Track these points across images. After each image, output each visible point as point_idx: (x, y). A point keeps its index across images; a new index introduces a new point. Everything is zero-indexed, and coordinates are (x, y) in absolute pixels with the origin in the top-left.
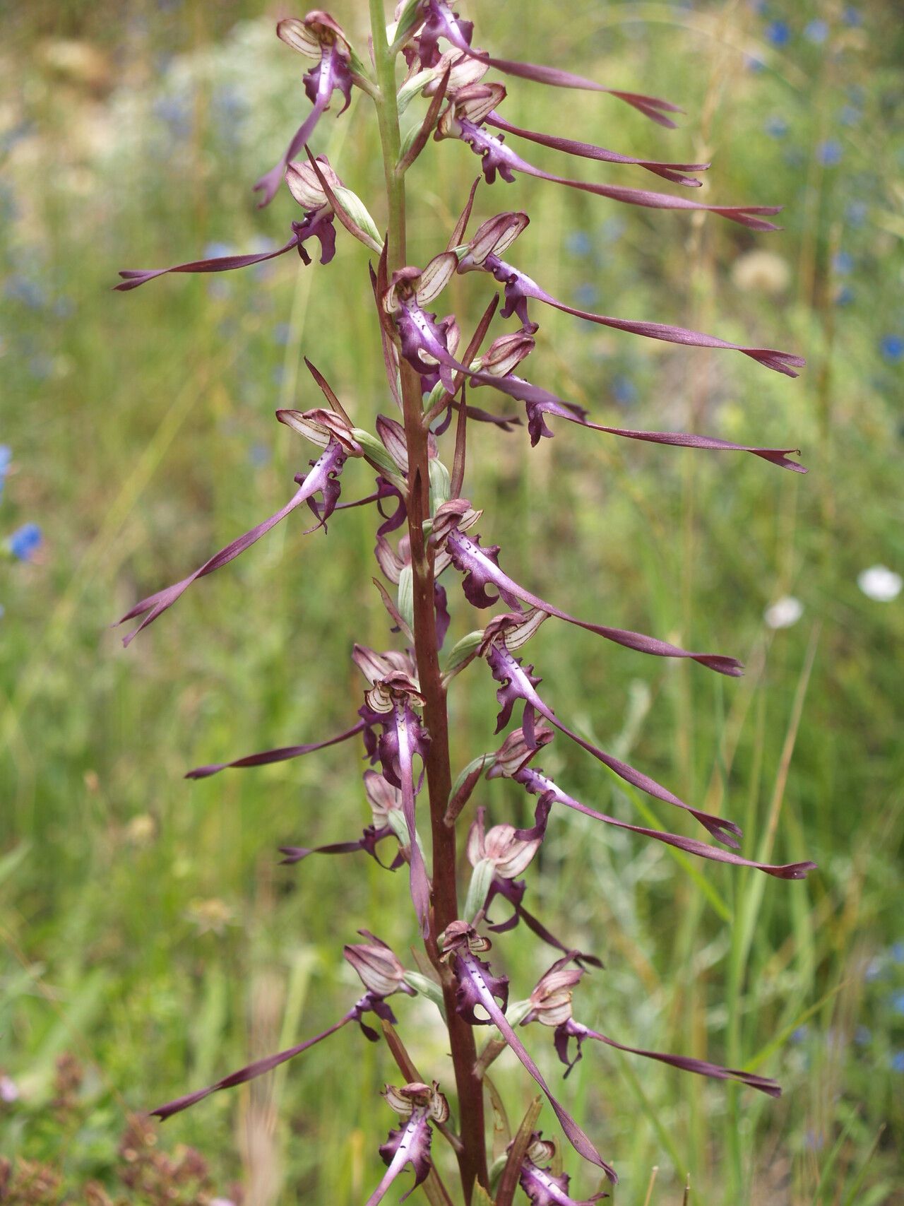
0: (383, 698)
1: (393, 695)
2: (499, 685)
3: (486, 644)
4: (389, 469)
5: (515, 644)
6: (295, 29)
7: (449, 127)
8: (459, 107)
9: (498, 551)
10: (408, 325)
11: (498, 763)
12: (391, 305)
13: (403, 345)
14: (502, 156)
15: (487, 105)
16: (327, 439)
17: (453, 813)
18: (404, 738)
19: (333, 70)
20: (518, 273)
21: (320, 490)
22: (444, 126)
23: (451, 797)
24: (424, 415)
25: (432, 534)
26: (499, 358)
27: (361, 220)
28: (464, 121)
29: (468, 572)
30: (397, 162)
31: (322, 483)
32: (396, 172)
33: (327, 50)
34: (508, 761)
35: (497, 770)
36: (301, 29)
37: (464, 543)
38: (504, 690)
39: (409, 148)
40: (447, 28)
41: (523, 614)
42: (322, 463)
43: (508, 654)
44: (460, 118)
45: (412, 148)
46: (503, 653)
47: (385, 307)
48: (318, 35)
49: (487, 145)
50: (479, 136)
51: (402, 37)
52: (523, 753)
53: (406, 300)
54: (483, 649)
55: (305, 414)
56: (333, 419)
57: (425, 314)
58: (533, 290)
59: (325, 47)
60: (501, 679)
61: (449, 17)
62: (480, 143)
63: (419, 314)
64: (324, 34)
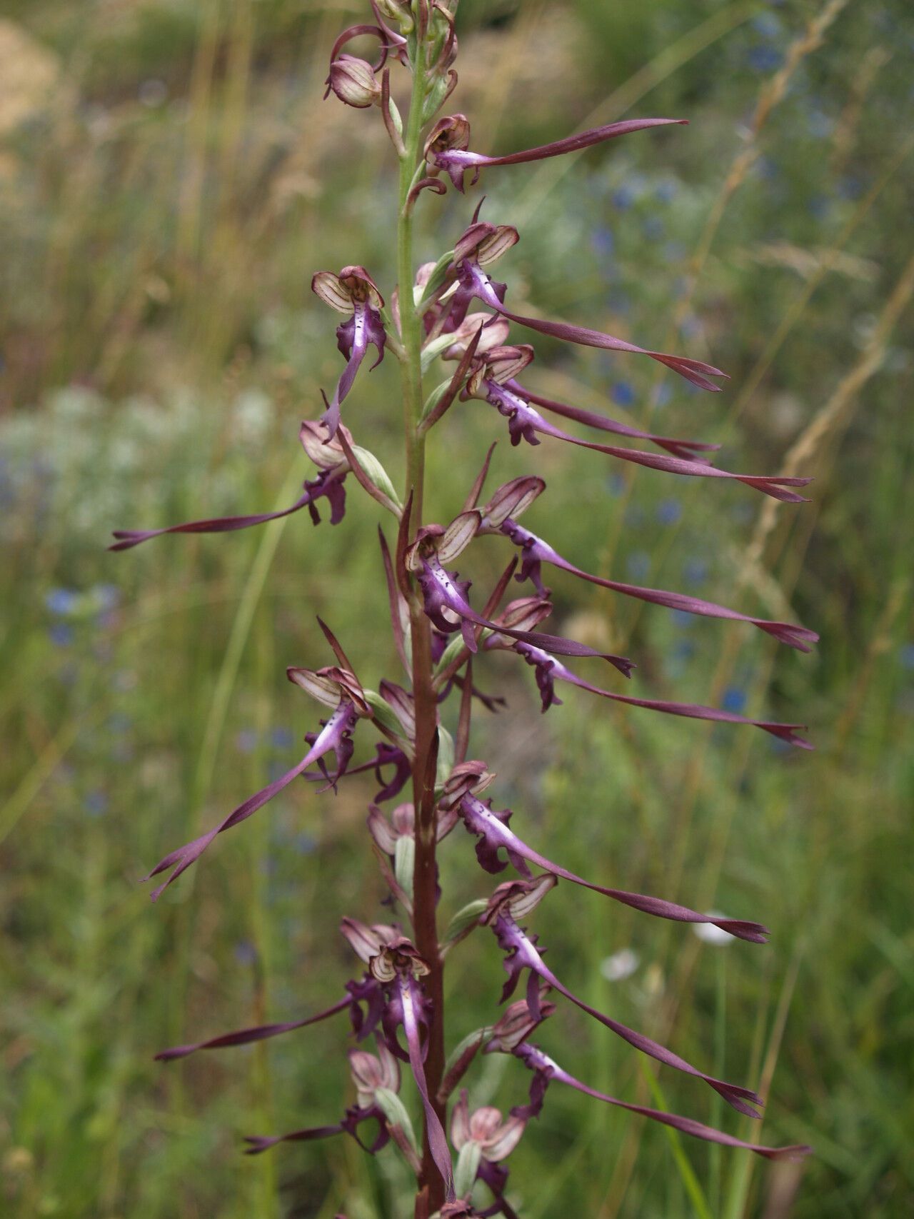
0: (386, 966)
1: (396, 963)
2: (506, 954)
3: (493, 912)
4: (397, 732)
5: (520, 914)
6: (329, 283)
7: (477, 388)
8: (488, 368)
9: (510, 815)
10: (431, 582)
11: (496, 1037)
12: (412, 563)
13: (425, 602)
14: (528, 418)
15: (513, 368)
16: (337, 700)
17: (447, 1089)
18: (408, 1006)
19: (367, 324)
20: (535, 537)
21: (332, 749)
22: (473, 385)
23: (445, 1072)
24: (434, 679)
25: (443, 796)
26: (515, 621)
27: (379, 480)
28: (491, 382)
29: (481, 835)
30: (418, 423)
31: (335, 742)
32: (417, 432)
33: (358, 305)
34: (507, 1035)
35: (494, 1044)
36: (335, 283)
37: (477, 807)
38: (511, 958)
39: (433, 407)
40: (482, 288)
41: (531, 881)
42: (335, 722)
43: (514, 923)
44: (488, 379)
45: (437, 407)
46: (508, 921)
47: (407, 564)
48: (351, 290)
49: (514, 407)
50: (506, 398)
51: (430, 298)
52: (523, 1026)
53: (427, 558)
54: (490, 916)
55: (319, 672)
56: (347, 677)
57: (447, 572)
58: (549, 555)
59: (356, 303)
60: (507, 948)
61: (484, 279)
62: (507, 405)
63: (441, 572)
64: (357, 289)
